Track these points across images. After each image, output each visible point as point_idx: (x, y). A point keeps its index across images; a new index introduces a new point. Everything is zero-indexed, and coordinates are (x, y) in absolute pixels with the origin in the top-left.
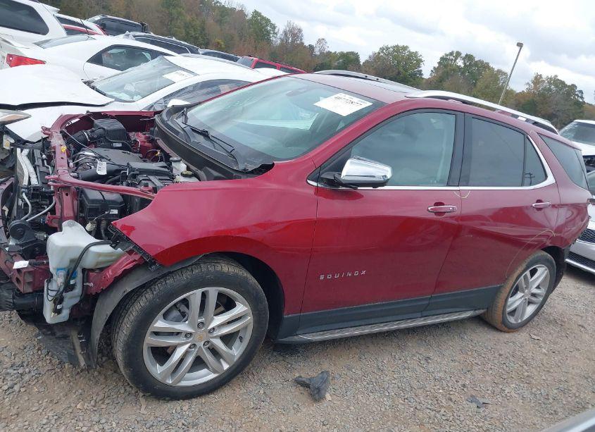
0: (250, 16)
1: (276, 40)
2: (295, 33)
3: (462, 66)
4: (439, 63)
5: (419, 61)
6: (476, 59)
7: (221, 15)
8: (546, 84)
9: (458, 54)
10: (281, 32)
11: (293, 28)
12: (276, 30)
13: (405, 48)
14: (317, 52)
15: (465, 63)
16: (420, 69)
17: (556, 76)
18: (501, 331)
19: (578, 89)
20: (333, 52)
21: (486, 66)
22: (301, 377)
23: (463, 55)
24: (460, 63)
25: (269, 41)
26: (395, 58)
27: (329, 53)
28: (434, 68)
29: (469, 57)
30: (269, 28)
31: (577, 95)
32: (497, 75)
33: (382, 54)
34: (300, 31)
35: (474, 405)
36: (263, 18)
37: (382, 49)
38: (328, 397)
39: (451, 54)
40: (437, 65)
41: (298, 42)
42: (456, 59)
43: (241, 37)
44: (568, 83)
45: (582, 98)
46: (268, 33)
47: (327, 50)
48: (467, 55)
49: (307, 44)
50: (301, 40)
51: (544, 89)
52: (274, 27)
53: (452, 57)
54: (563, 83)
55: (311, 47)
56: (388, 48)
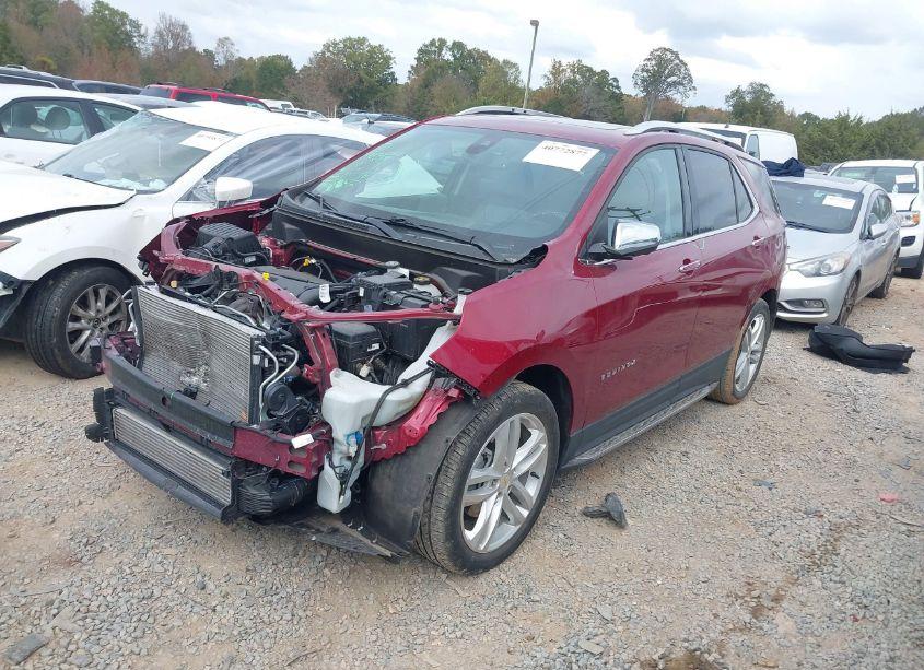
0: (89, 11)
1: (146, 47)
2: (175, 33)
3: (452, 59)
4: (418, 59)
5: (387, 59)
6: (469, 48)
7: (33, 13)
8: (568, 74)
9: (443, 42)
10: (151, 33)
11: (171, 24)
12: (143, 31)
13: (362, 41)
14: (220, 60)
15: (454, 56)
16: (392, 70)
17: (580, 61)
18: (728, 404)
19: (611, 76)
20: (247, 58)
21: (484, 57)
22: (587, 508)
23: (450, 43)
24: (447, 56)
25: (132, 48)
26: (348, 57)
27: (241, 60)
28: (412, 67)
29: (458, 46)
30: (128, 28)
31: (611, 84)
32: (503, 69)
33: (328, 54)
34: (184, 28)
35: (765, 488)
36: (114, 12)
37: (327, 47)
38: (630, 521)
39: (432, 43)
40: (414, 63)
41: (187, 47)
42: (441, 49)
43: (81, 46)
44: (598, 69)
45: (618, 87)
46: (129, 36)
47: (237, 55)
48: (454, 43)
49: (200, 49)
50: (191, 43)
51: (569, 81)
52: (137, 26)
53: (433, 49)
54: (590, 70)
55: (209, 54)
56: (335, 44)
